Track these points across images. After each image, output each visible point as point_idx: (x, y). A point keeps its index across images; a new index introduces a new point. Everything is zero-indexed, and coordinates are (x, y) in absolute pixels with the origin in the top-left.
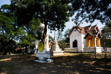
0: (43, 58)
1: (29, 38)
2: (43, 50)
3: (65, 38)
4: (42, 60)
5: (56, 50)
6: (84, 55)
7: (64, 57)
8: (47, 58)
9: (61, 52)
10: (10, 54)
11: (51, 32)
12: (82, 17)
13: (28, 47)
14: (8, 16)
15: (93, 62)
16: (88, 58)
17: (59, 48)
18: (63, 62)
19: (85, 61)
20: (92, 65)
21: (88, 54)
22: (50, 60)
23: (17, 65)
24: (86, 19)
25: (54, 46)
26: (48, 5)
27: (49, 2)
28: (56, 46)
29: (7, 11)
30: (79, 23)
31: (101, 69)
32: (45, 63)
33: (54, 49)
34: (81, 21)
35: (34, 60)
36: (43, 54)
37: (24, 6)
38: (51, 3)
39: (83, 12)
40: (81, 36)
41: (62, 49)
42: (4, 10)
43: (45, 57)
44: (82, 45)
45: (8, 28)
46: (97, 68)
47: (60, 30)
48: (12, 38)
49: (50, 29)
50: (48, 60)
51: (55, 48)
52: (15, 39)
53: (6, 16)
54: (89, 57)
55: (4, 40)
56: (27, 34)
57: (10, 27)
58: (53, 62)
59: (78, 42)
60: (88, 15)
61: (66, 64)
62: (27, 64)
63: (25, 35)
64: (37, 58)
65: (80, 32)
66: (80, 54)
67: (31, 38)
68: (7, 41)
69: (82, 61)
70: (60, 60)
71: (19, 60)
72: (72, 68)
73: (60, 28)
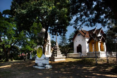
0: (42, 64)
1: (32, 44)
2: (41, 56)
3: (69, 42)
4: (40, 66)
5: (57, 56)
6: (87, 60)
7: (66, 62)
8: (46, 64)
9: (62, 58)
10: (12, 60)
11: (53, 37)
12: (81, 21)
13: (30, 53)
14: (9, 22)
15: (93, 67)
16: (90, 64)
17: (61, 54)
18: (62, 68)
19: (85, 67)
20: (91, 70)
21: (91, 59)
22: (49, 66)
23: (15, 71)
24: (85, 23)
25: (55, 52)
26: (47, 9)
27: (49, 7)
28: (58, 52)
29: (9, 17)
30: (78, 27)
31: (98, 74)
32: (43, 69)
33: (55, 55)
34: (81, 25)
35: (34, 67)
36: (42, 60)
37: (23, 11)
38: (51, 8)
39: (81, 16)
40: (85, 40)
41: (65, 54)
42: (5, 15)
43: (44, 63)
44: (86, 50)
45: (9, 33)
46: (94, 74)
47: (62, 34)
48: (14, 44)
49: (51, 34)
50: (47, 66)
51: (56, 53)
52: (17, 45)
53: (7, 21)
54: (91, 62)
55: (6, 46)
56: (29, 40)
57: (11, 33)
58: (52, 68)
59: (82, 46)
60: (87, 19)
61: (64, 70)
62: (25, 71)
63: (27, 40)
64: (36, 65)
65: (84, 36)
66: (82, 60)
67: (33, 43)
68: (9, 47)
69: (81, 67)
70: (60, 66)
71: (18, 67)
72: (69, 74)
73: (62, 33)
